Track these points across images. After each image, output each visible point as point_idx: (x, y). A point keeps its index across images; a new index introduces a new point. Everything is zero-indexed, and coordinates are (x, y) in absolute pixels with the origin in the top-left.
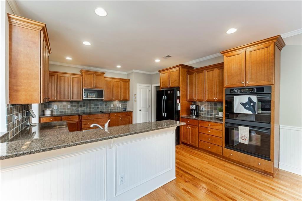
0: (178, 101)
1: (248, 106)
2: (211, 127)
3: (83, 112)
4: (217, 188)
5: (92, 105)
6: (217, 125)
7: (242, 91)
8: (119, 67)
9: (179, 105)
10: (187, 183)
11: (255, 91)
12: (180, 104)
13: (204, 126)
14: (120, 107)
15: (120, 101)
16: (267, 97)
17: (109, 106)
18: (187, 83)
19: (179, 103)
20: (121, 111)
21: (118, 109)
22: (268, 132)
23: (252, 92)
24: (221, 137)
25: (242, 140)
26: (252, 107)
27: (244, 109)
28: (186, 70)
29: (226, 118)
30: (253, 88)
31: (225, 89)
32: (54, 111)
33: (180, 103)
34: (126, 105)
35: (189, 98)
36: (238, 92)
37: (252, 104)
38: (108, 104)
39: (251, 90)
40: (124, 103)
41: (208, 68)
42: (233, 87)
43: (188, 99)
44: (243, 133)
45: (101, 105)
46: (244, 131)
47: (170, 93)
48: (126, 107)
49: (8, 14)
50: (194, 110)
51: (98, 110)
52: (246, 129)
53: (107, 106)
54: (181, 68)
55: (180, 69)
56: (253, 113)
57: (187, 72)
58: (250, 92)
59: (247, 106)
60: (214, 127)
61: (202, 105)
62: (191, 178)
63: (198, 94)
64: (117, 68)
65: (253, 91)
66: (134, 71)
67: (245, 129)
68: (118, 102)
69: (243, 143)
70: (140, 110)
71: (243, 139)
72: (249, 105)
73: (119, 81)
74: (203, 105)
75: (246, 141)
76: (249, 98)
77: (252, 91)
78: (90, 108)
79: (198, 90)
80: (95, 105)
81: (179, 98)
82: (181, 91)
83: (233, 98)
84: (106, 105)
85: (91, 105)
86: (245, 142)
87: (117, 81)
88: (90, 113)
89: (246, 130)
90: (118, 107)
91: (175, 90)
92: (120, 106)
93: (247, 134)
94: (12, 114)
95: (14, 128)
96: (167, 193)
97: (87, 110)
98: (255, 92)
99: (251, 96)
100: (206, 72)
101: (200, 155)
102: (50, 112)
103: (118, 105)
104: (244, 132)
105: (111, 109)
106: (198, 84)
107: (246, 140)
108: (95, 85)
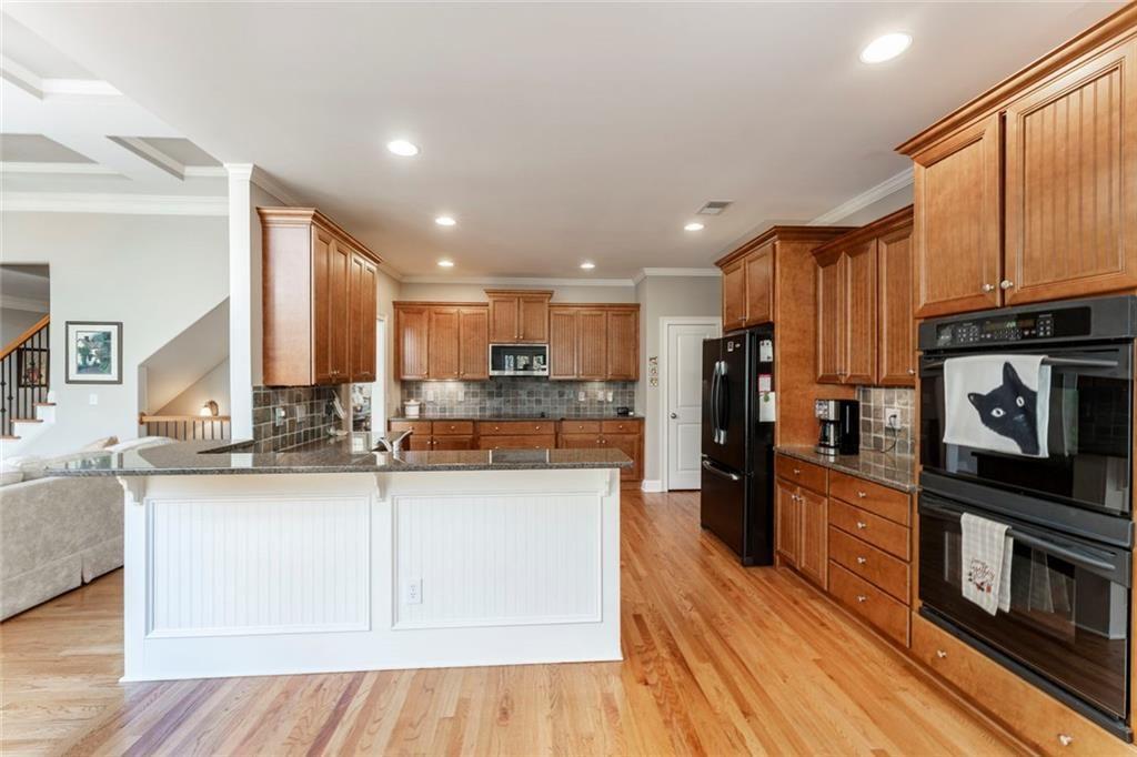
0: (764, 382)
1: (1002, 412)
2: (870, 505)
3: (495, 412)
4: (734, 746)
5: (520, 392)
6: (889, 500)
7: (987, 332)
8: (588, 266)
9: (767, 399)
10: (644, 687)
11: (1045, 331)
12: (772, 395)
13: (845, 498)
14: (608, 403)
15: (609, 382)
16: (1107, 364)
17: (572, 396)
18: (816, 304)
19: (767, 393)
20: (611, 417)
21: (601, 410)
22: (1112, 567)
23: (1030, 337)
24: (903, 557)
25: (973, 587)
26: (1021, 416)
27: (983, 426)
28: (810, 246)
29: (924, 469)
30: (1035, 316)
31: (920, 325)
32: (428, 406)
33: (773, 389)
34: (632, 394)
35: (824, 371)
36: (968, 336)
37: (1020, 402)
38: (568, 391)
39: (1030, 323)
40: (625, 387)
41: (889, 227)
42: (949, 311)
43: (821, 373)
44: (980, 553)
45: (547, 395)
46: (983, 542)
47: (735, 348)
48: (632, 402)
49: (258, 209)
50: (831, 422)
51: (537, 409)
52: (992, 530)
53: (566, 398)
54: (777, 243)
55: (774, 246)
56: (1024, 451)
57: (815, 252)
58: (1024, 337)
59: (994, 413)
60: (880, 507)
61: (892, 402)
62: (675, 679)
63: (852, 348)
64: (583, 270)
65: (1034, 327)
66: (649, 271)
67: (987, 533)
68: (603, 384)
69: (978, 603)
70: (675, 417)
71: (979, 581)
72: (1007, 405)
73: (599, 313)
74: (896, 405)
75: (991, 595)
76: (1008, 370)
77: (1030, 329)
78: (515, 402)
79: (853, 331)
80: (530, 394)
81: (767, 368)
82: (778, 341)
83: (941, 368)
84: (561, 394)
85: (517, 393)
86: (985, 600)
87: (594, 313)
88: (515, 416)
89: (992, 538)
90: (600, 402)
91: (747, 335)
92: (610, 399)
93: (996, 559)
94: (271, 407)
95: (280, 436)
96: (548, 684)
97: (508, 409)
98: (1045, 337)
99: (1018, 361)
100: (884, 248)
101: (816, 625)
102: (417, 408)
103: (600, 396)
104: (984, 550)
105: (578, 409)
106: (852, 306)
107: (989, 589)
108: (521, 333)
